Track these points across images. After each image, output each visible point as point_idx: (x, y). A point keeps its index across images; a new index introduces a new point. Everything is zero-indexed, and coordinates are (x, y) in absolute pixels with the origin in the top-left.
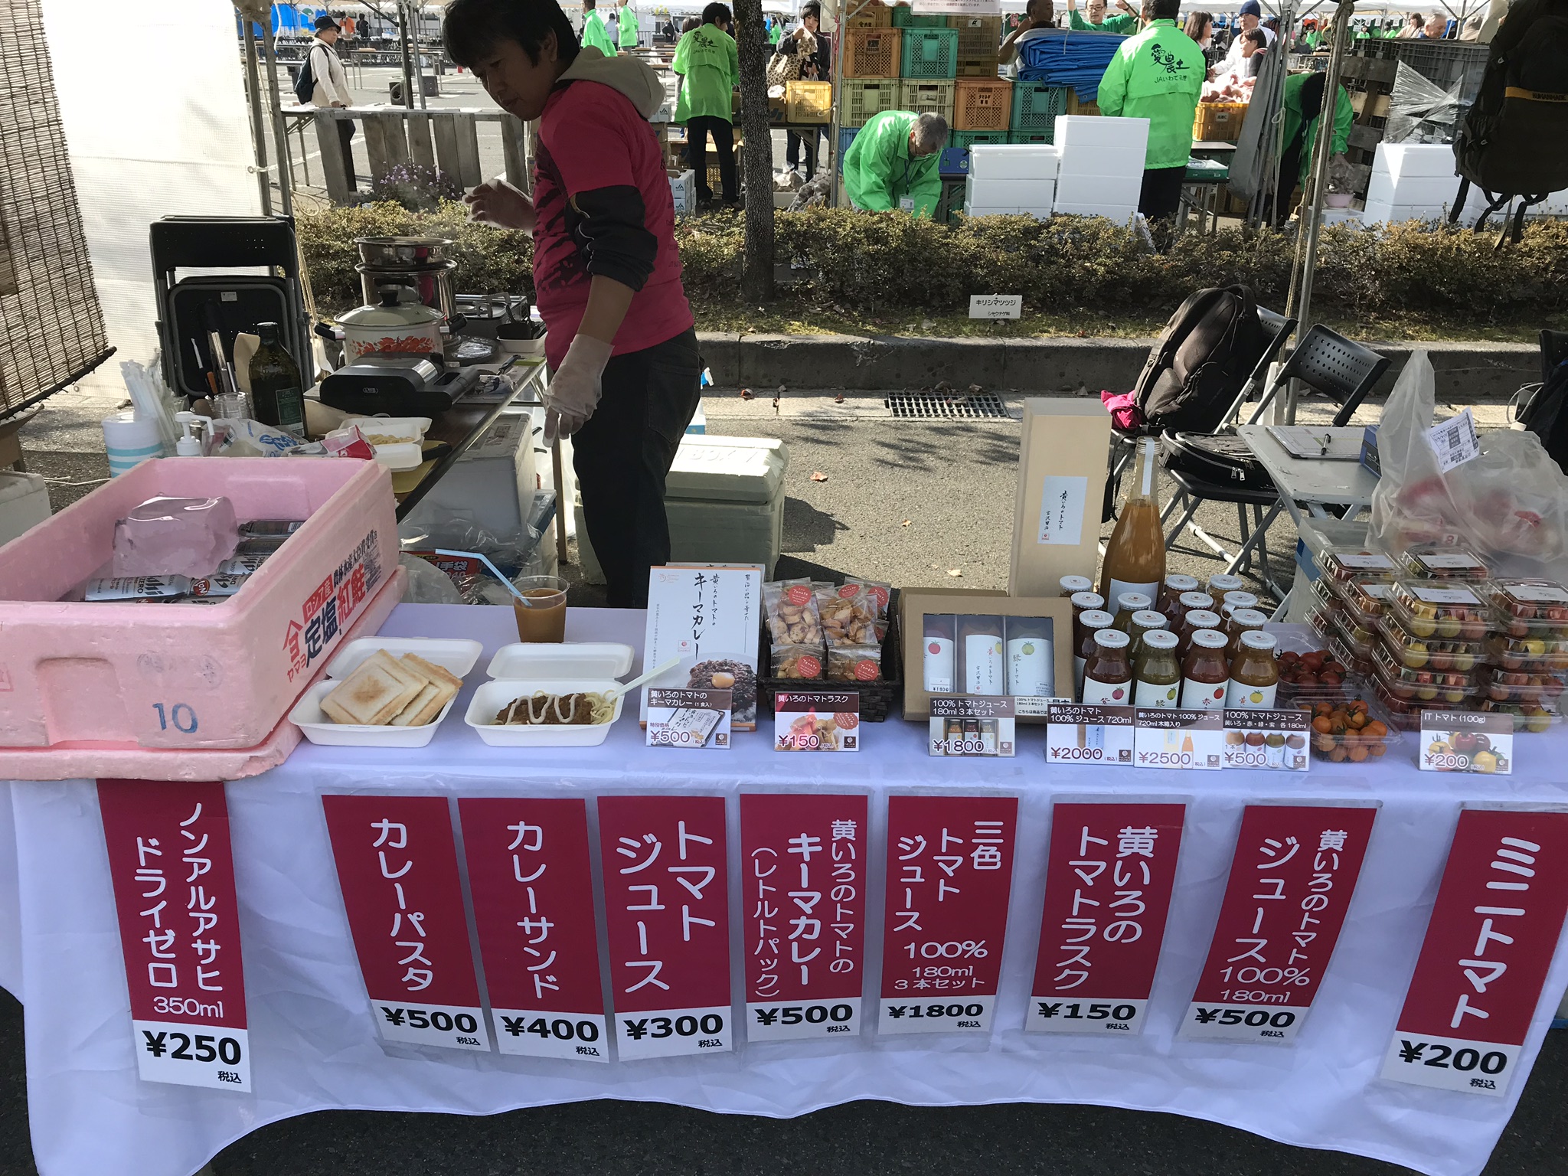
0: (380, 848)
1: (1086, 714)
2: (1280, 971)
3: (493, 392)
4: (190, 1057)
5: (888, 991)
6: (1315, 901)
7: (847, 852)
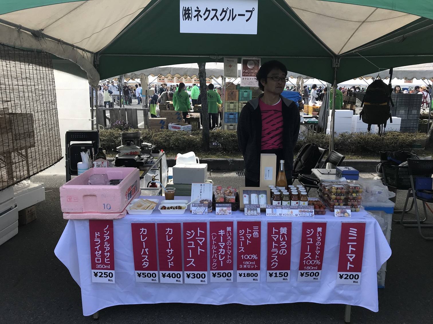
0: (141, 234)
1: (273, 207)
2: (314, 261)
3: (151, 163)
4: (103, 277)
5: (239, 269)
6: (318, 243)
7: (230, 234)
